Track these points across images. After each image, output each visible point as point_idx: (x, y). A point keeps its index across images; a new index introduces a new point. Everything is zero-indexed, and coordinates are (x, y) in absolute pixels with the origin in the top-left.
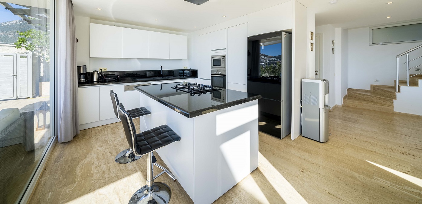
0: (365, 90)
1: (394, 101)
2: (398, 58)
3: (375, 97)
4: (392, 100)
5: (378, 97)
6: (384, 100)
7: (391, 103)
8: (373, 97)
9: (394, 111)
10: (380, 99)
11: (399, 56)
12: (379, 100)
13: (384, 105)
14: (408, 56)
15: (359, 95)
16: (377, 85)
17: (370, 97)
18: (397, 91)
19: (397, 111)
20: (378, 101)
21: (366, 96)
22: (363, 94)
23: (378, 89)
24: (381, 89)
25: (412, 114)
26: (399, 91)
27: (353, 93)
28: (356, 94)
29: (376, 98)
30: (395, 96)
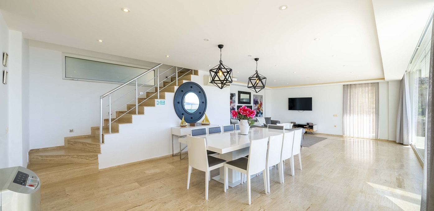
0: (57, 147)
1: (99, 156)
2: (102, 99)
3: (75, 156)
4: (97, 156)
5: (80, 155)
6: (87, 158)
7: (95, 159)
8: (72, 157)
9: (99, 168)
10: (82, 157)
11: (102, 97)
12: (80, 159)
13: (88, 164)
14: (110, 97)
15: (51, 158)
16: (72, 137)
17: (68, 157)
18: (101, 142)
19: (102, 168)
20: (79, 161)
21: (62, 158)
22: (57, 156)
23: (75, 143)
24: (81, 143)
25: (114, 166)
26: (103, 142)
27: (40, 158)
28: (45, 158)
29: (77, 157)
30: (100, 148)
